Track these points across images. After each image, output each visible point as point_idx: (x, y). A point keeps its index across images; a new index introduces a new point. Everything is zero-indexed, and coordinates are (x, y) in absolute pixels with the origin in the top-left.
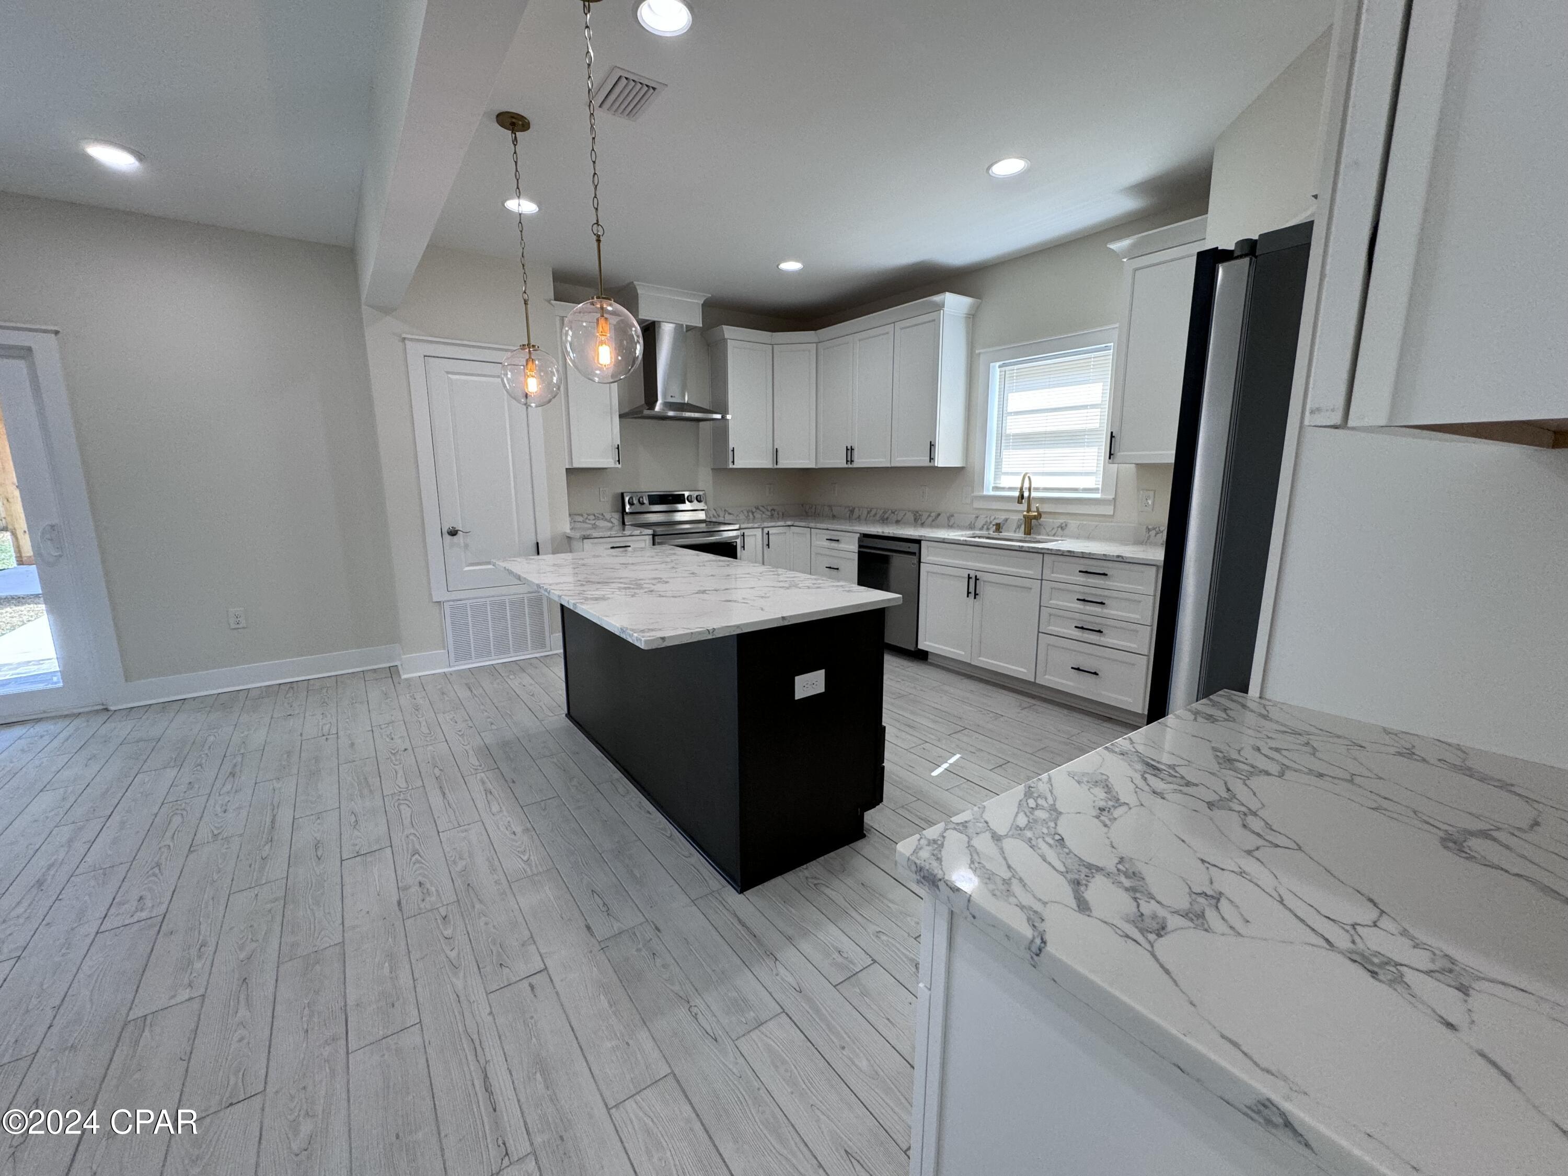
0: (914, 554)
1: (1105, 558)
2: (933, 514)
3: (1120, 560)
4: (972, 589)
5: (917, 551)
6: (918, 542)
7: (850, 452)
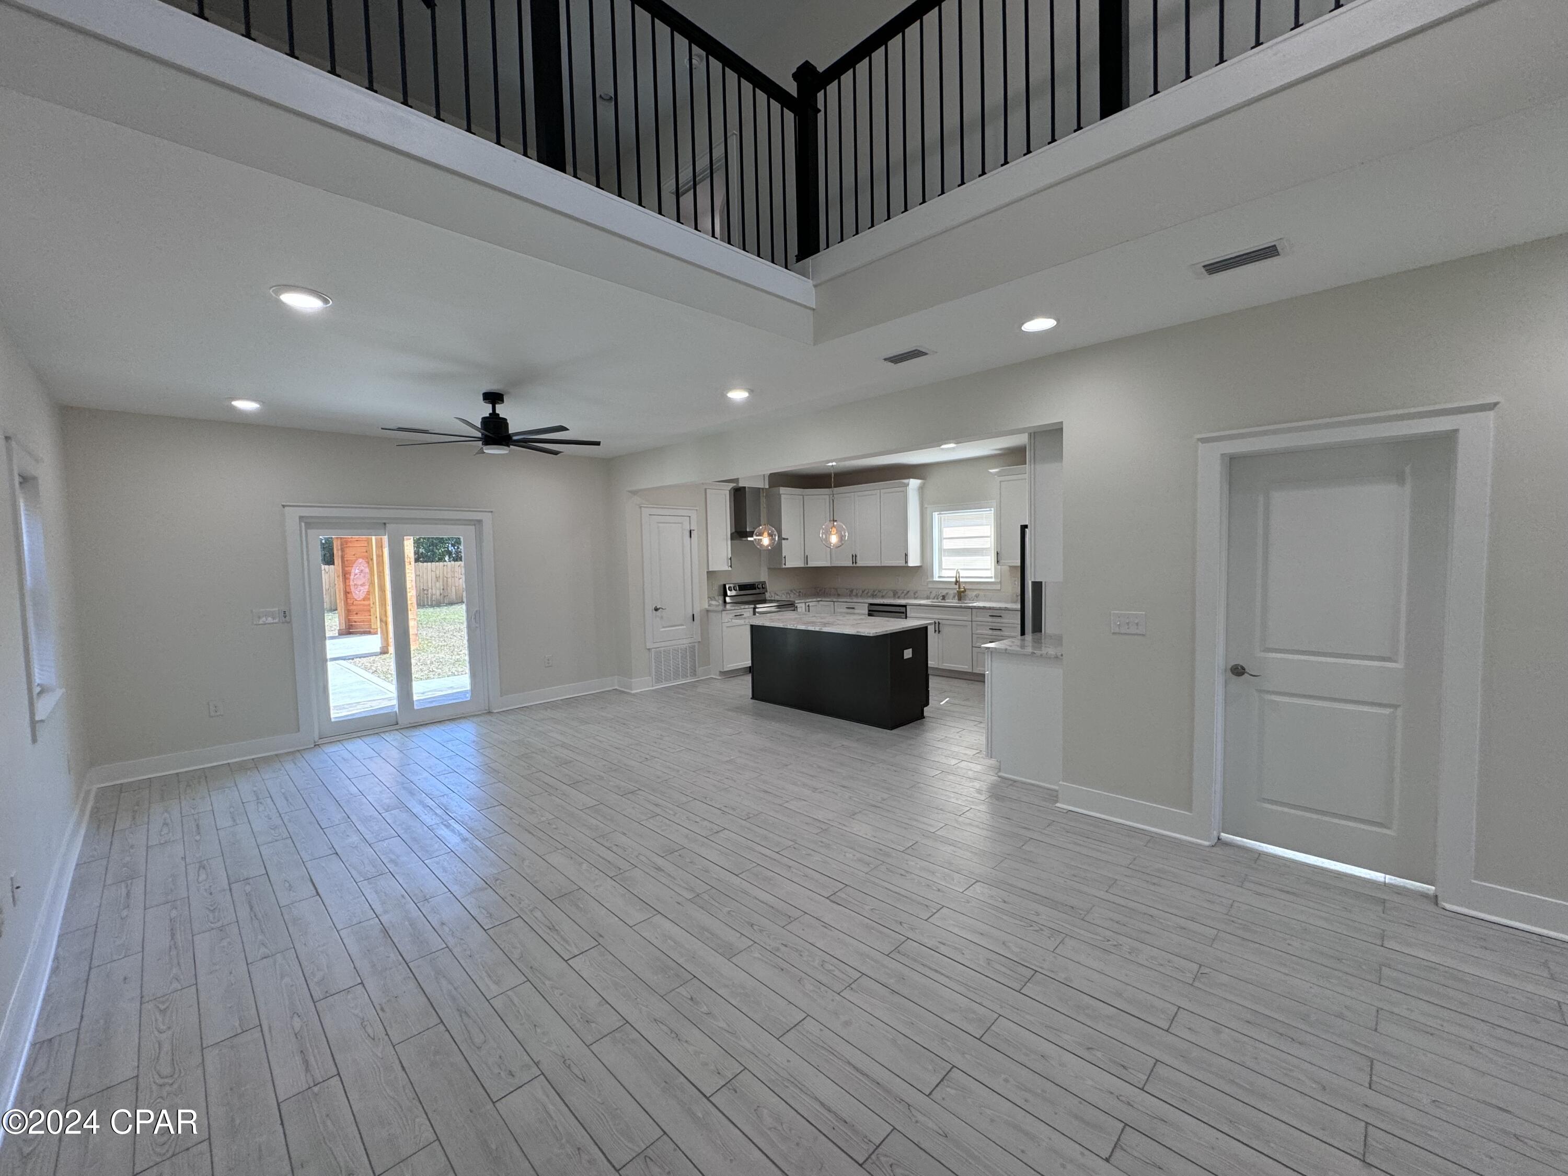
0: (903, 613)
1: (1000, 609)
2: (905, 592)
3: (1006, 609)
4: (937, 629)
5: (904, 611)
6: (905, 606)
7: (854, 558)
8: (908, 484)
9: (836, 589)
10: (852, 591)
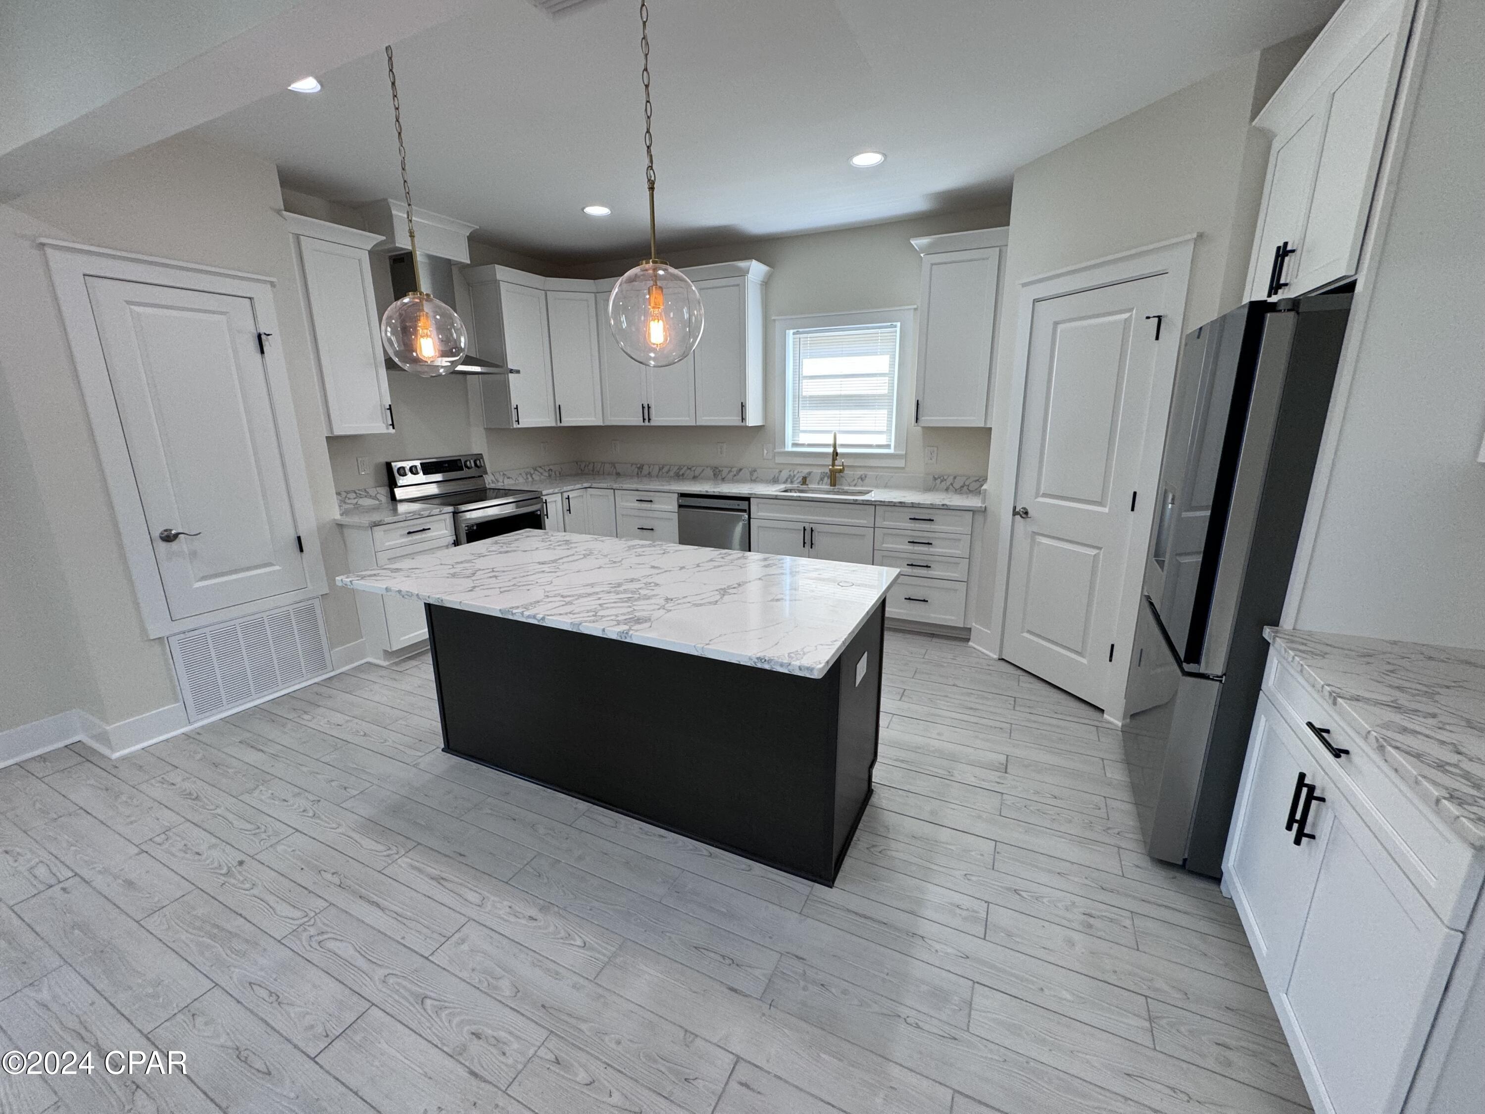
0: (744, 511)
1: (932, 507)
2: (735, 470)
3: (945, 508)
4: (808, 540)
5: (747, 508)
6: (747, 499)
7: (646, 410)
8: (745, 272)
9: (613, 465)
10: (641, 468)
